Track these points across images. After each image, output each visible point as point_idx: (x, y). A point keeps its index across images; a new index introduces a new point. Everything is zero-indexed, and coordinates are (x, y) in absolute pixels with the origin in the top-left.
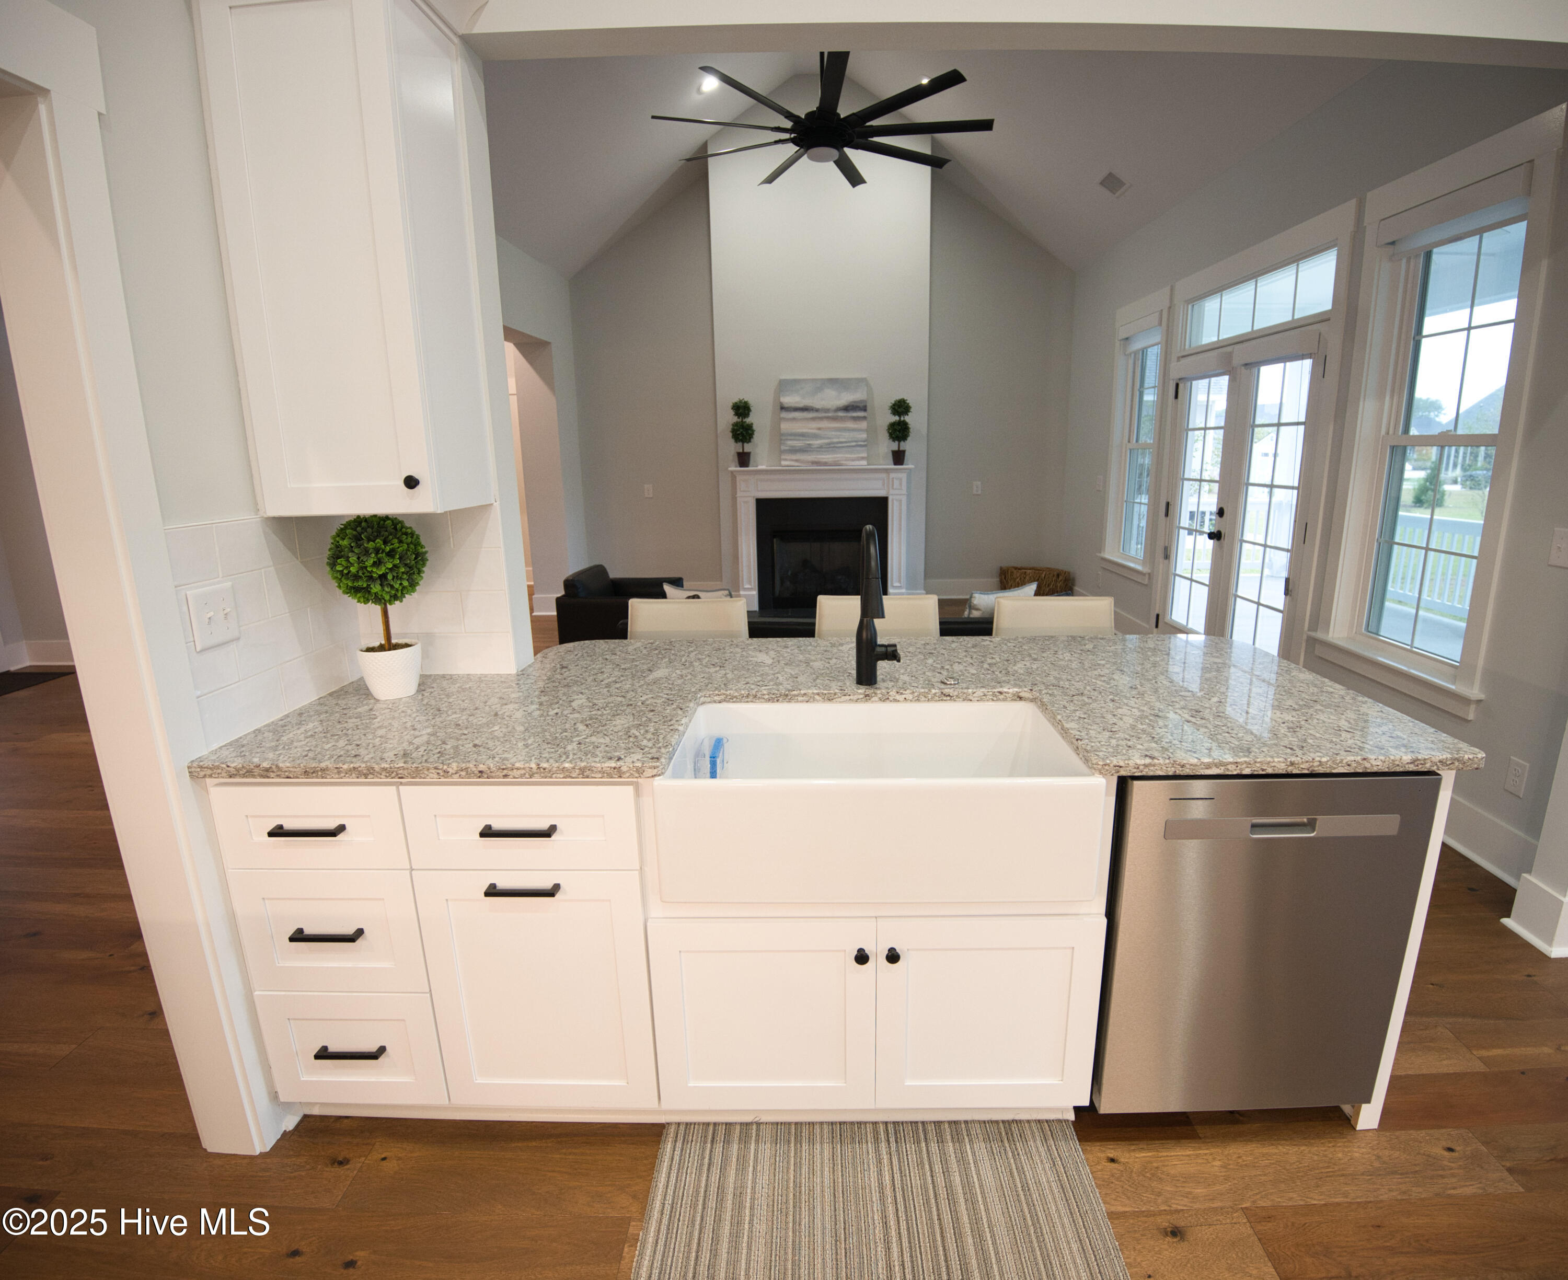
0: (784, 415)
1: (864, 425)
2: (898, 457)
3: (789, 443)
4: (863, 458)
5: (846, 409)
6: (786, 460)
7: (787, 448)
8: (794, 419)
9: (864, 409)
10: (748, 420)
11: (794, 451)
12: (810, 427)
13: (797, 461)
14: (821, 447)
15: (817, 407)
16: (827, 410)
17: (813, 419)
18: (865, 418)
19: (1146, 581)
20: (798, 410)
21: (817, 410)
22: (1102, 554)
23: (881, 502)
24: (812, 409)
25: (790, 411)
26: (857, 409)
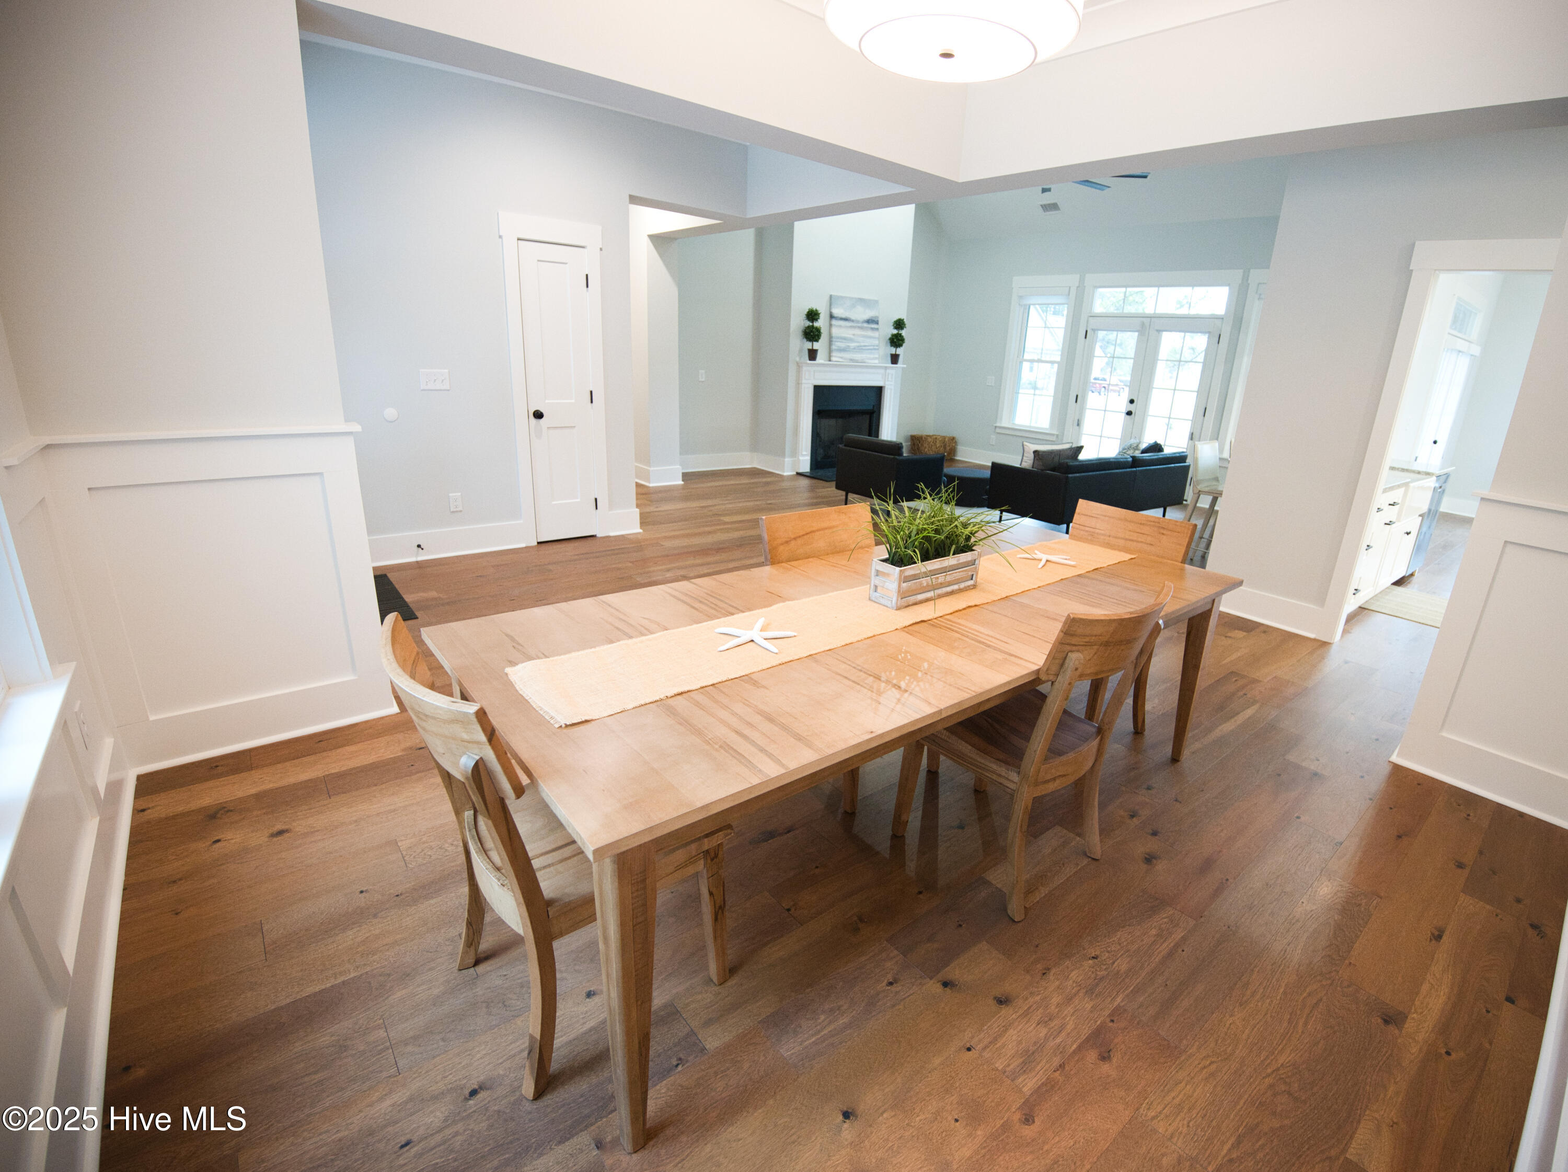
0: (834, 322)
1: (876, 334)
2: (895, 359)
3: (837, 343)
4: (876, 358)
5: (868, 321)
6: (835, 357)
7: (836, 348)
9: (877, 323)
10: (816, 324)
11: (839, 350)
12: (849, 333)
13: (841, 358)
14: (855, 348)
15: (853, 319)
16: (858, 322)
17: (851, 327)
18: (877, 329)
19: (1054, 438)
20: (842, 319)
21: (853, 321)
22: (998, 425)
23: (879, 391)
24: (851, 320)
25: (838, 320)
26: (874, 322)
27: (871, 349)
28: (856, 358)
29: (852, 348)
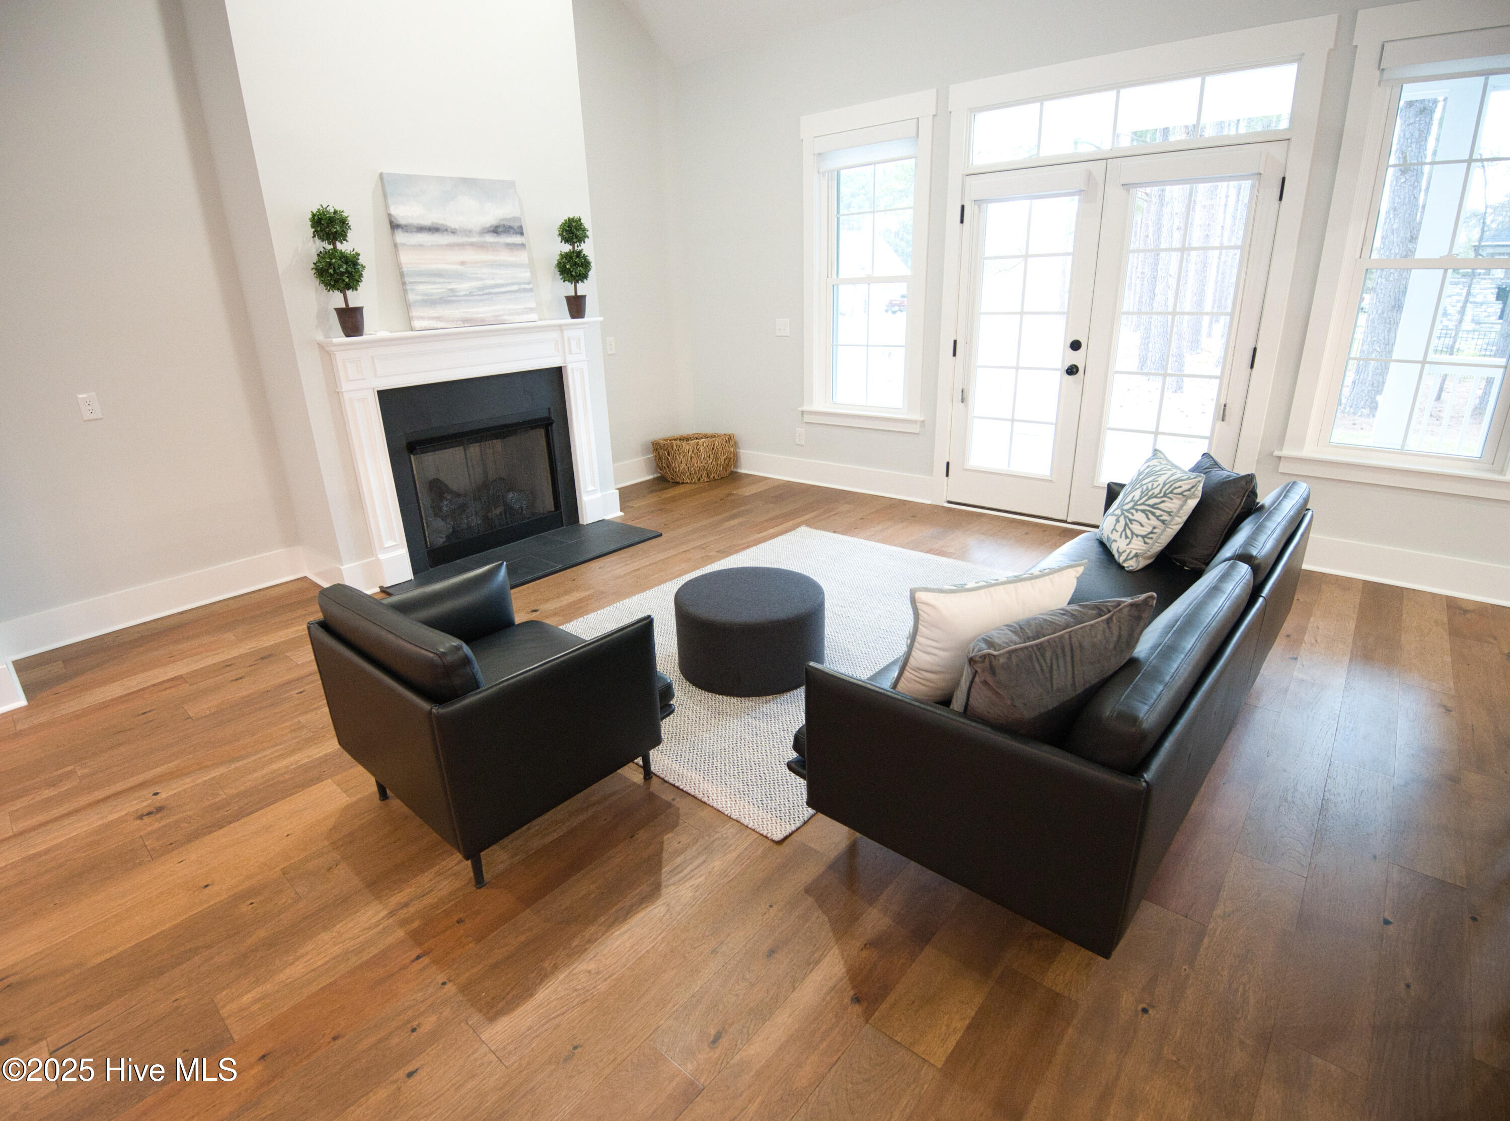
0: (400, 237)
1: (522, 257)
2: (576, 306)
3: (421, 288)
4: (531, 310)
5: (496, 230)
6: (422, 318)
7: (419, 298)
8: (420, 246)
9: (520, 231)
10: (343, 247)
11: (430, 302)
12: (449, 261)
13: (438, 318)
14: (471, 294)
15: (453, 227)
16: (468, 232)
17: (451, 246)
18: (523, 245)
19: (916, 429)
20: (421, 229)
21: (454, 232)
22: (806, 408)
23: (556, 376)
24: (446, 230)
25: (412, 232)
26: (512, 231)
27: (515, 292)
28: (479, 316)
29: (464, 293)
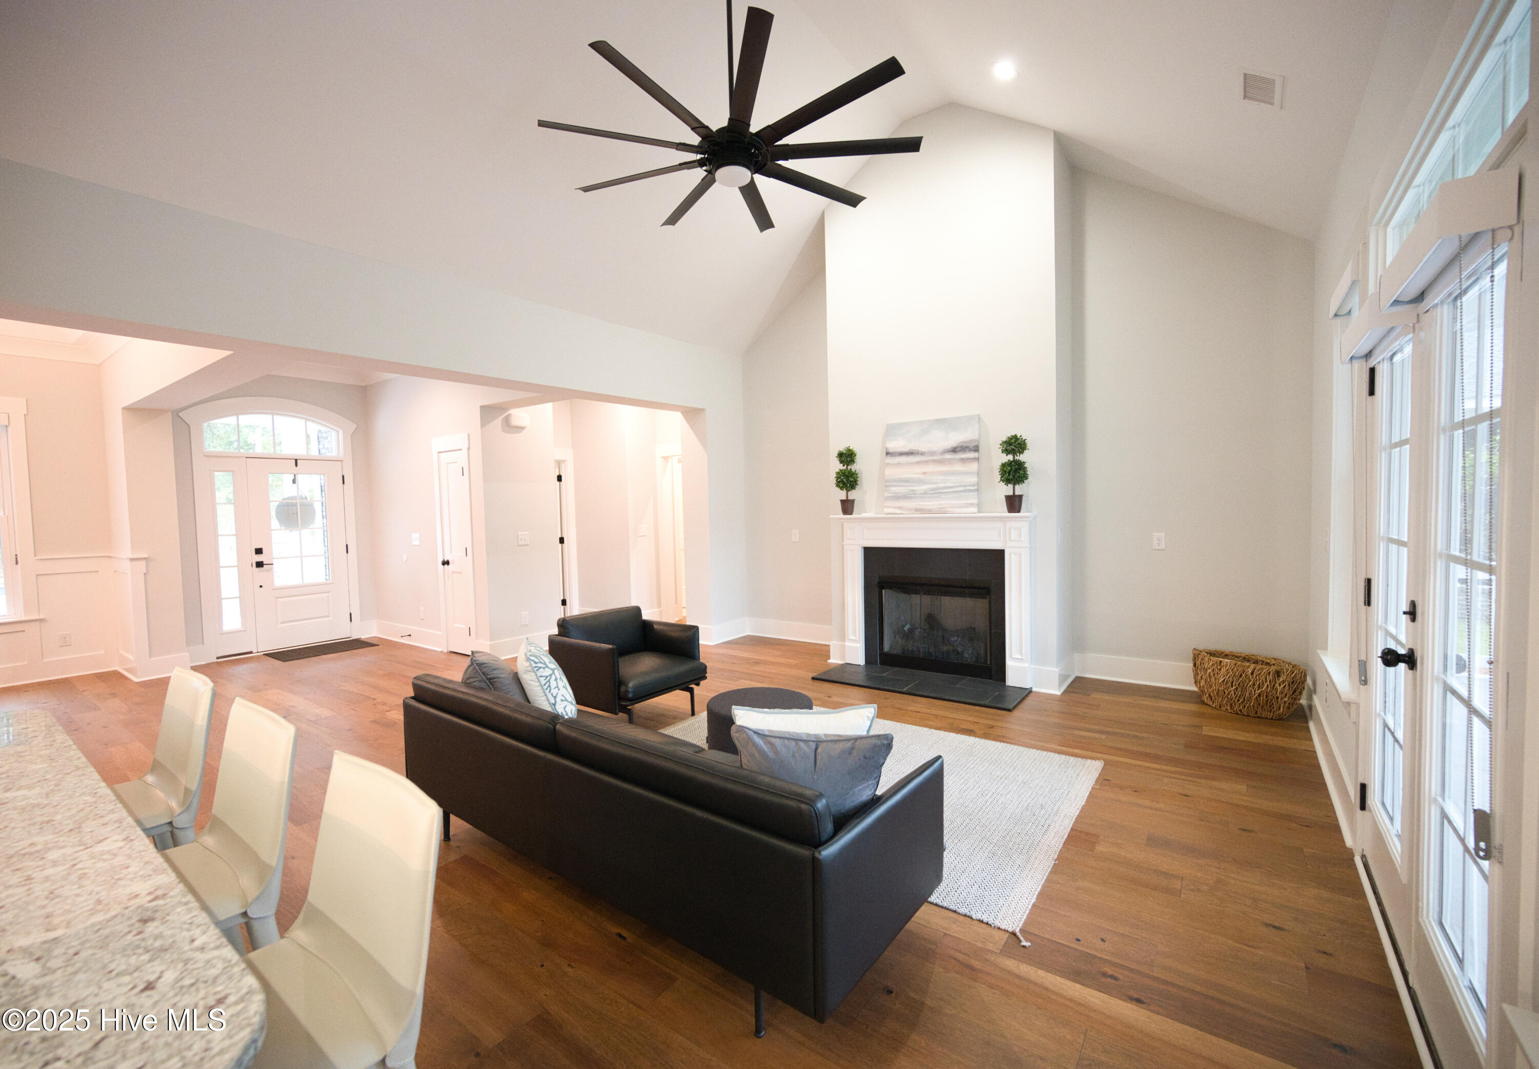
0: (890, 460)
1: (974, 467)
2: (1014, 504)
3: (893, 489)
4: (972, 505)
5: (954, 450)
6: (890, 507)
7: (891, 495)
8: (899, 464)
9: (976, 449)
10: (853, 467)
11: (898, 497)
12: (915, 472)
13: (900, 508)
14: (925, 493)
15: (923, 450)
16: (932, 453)
17: (919, 463)
18: (976, 459)
20: (902, 454)
21: (922, 454)
23: (999, 555)
24: (918, 453)
25: (895, 456)
26: (967, 450)
27: (961, 491)
28: (928, 507)
29: (921, 492)
